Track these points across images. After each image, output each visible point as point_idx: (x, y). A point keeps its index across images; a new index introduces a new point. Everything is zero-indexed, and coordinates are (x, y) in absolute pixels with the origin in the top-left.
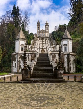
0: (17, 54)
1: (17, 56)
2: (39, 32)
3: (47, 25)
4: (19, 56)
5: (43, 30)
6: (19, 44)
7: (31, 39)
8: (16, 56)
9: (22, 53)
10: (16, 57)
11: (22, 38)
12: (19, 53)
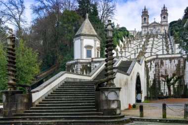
0: (77, 63)
1: (76, 66)
2: (147, 27)
3: (164, 13)
4: (80, 67)
5: (155, 22)
6: (81, 44)
7: (118, 37)
8: (74, 66)
9: (88, 61)
10: (74, 69)
11: (87, 33)
12: (81, 61)
